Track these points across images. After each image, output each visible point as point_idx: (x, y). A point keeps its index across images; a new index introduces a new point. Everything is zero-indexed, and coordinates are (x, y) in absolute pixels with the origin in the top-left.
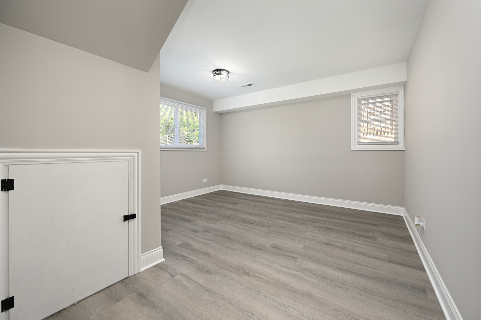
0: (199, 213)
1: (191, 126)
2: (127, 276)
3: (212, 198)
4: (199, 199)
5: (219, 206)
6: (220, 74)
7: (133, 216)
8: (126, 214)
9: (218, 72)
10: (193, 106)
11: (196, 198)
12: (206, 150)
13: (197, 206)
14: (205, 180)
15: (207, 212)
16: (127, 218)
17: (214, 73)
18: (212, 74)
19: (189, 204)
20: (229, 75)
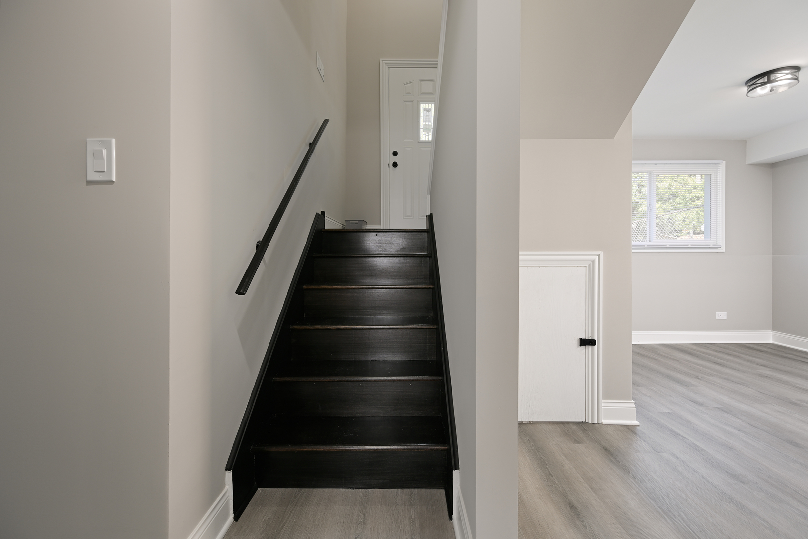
0: (705, 376)
1: (678, 200)
2: (584, 421)
3: (742, 355)
4: (704, 351)
5: (761, 375)
6: (769, 82)
7: (592, 343)
8: (584, 338)
9: (765, 79)
10: (688, 164)
11: (695, 347)
12: (723, 249)
13: (700, 362)
14: (721, 315)
15: (727, 379)
16: (585, 342)
17: (750, 86)
18: (745, 89)
19: (679, 355)
20: (801, 75)
